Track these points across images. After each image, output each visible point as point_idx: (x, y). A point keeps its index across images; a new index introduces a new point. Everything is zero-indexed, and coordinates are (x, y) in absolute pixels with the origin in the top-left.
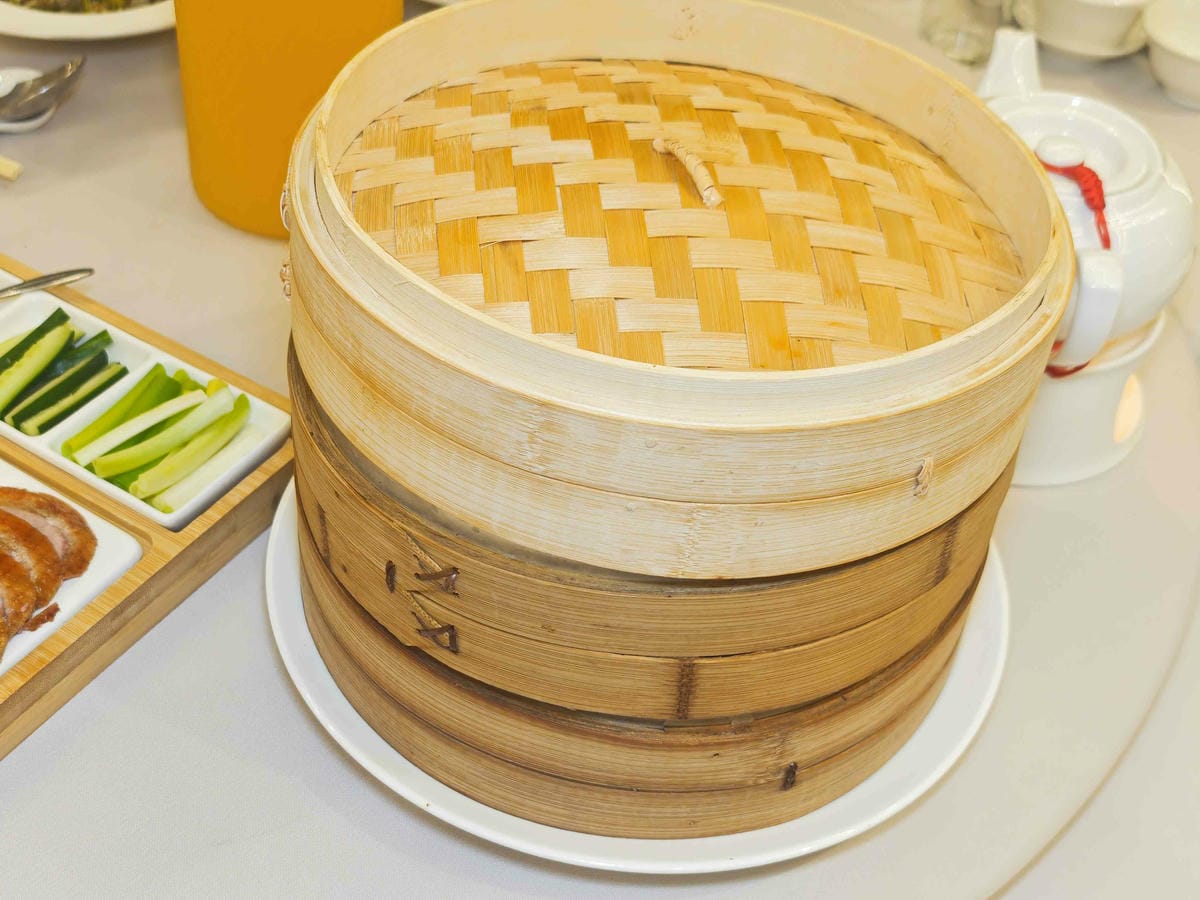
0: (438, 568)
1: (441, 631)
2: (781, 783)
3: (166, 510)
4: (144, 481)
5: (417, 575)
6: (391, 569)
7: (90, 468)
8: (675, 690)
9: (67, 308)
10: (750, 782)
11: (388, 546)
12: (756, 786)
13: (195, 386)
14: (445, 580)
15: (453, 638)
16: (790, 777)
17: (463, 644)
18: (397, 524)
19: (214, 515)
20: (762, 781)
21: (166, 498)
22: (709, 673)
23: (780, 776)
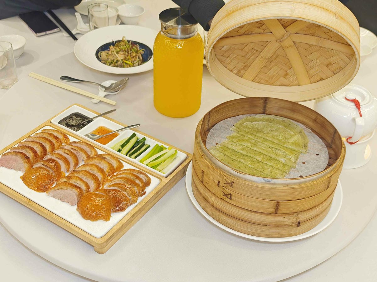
0: (230, 182)
1: (228, 195)
2: (297, 225)
3: (164, 173)
4: (159, 168)
5: (225, 183)
6: (219, 182)
7: (147, 165)
8: (275, 208)
9: (136, 133)
10: (291, 225)
11: (219, 177)
12: (292, 225)
13: (166, 149)
14: (231, 184)
15: (231, 196)
16: (299, 224)
17: (233, 198)
18: (221, 173)
19: (174, 174)
20: (293, 224)
21: (163, 171)
22: (282, 204)
23: (297, 224)
